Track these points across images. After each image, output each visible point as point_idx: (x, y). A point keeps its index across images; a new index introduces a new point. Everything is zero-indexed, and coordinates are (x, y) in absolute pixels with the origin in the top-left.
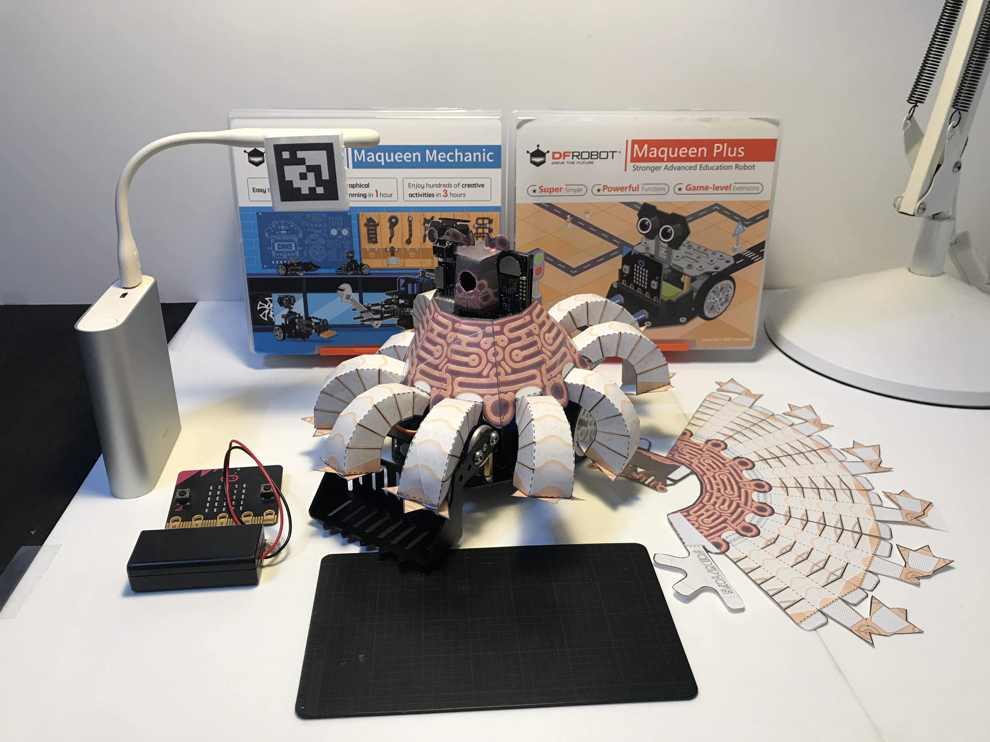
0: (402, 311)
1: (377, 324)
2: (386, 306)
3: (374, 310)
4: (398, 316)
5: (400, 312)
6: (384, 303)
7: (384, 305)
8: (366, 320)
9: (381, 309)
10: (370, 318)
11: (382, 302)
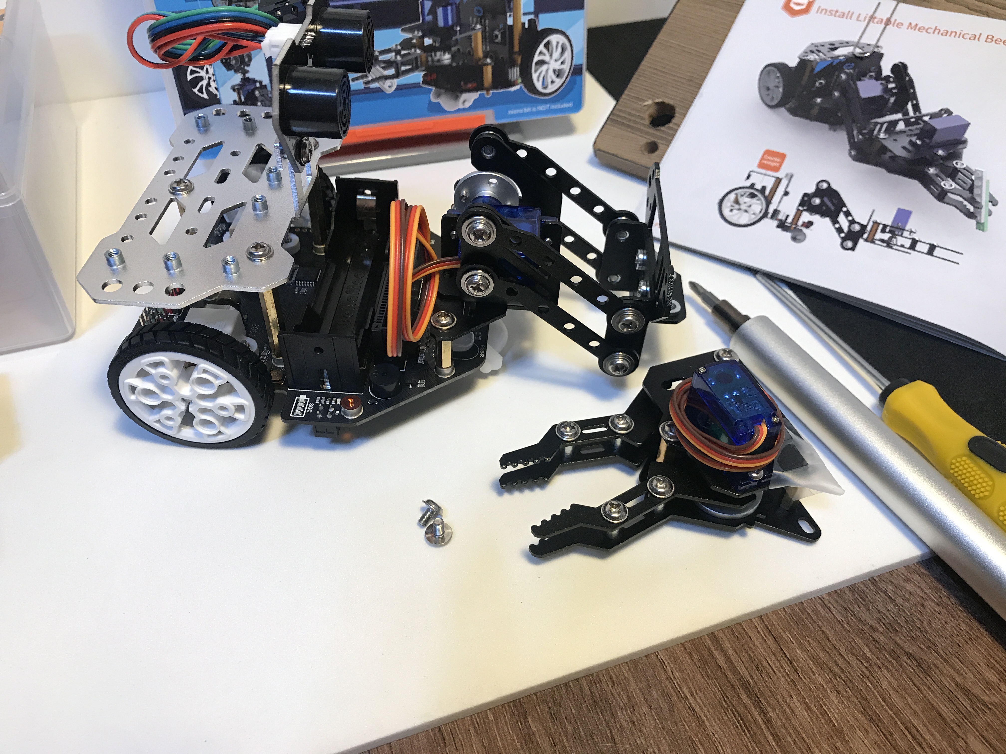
0: (430, 59)
1: (389, 86)
2: (403, 52)
3: (384, 62)
4: (424, 68)
5: (427, 61)
6: (399, 48)
7: (400, 51)
8: (373, 81)
9: (396, 58)
10: (378, 76)
11: (396, 45)
